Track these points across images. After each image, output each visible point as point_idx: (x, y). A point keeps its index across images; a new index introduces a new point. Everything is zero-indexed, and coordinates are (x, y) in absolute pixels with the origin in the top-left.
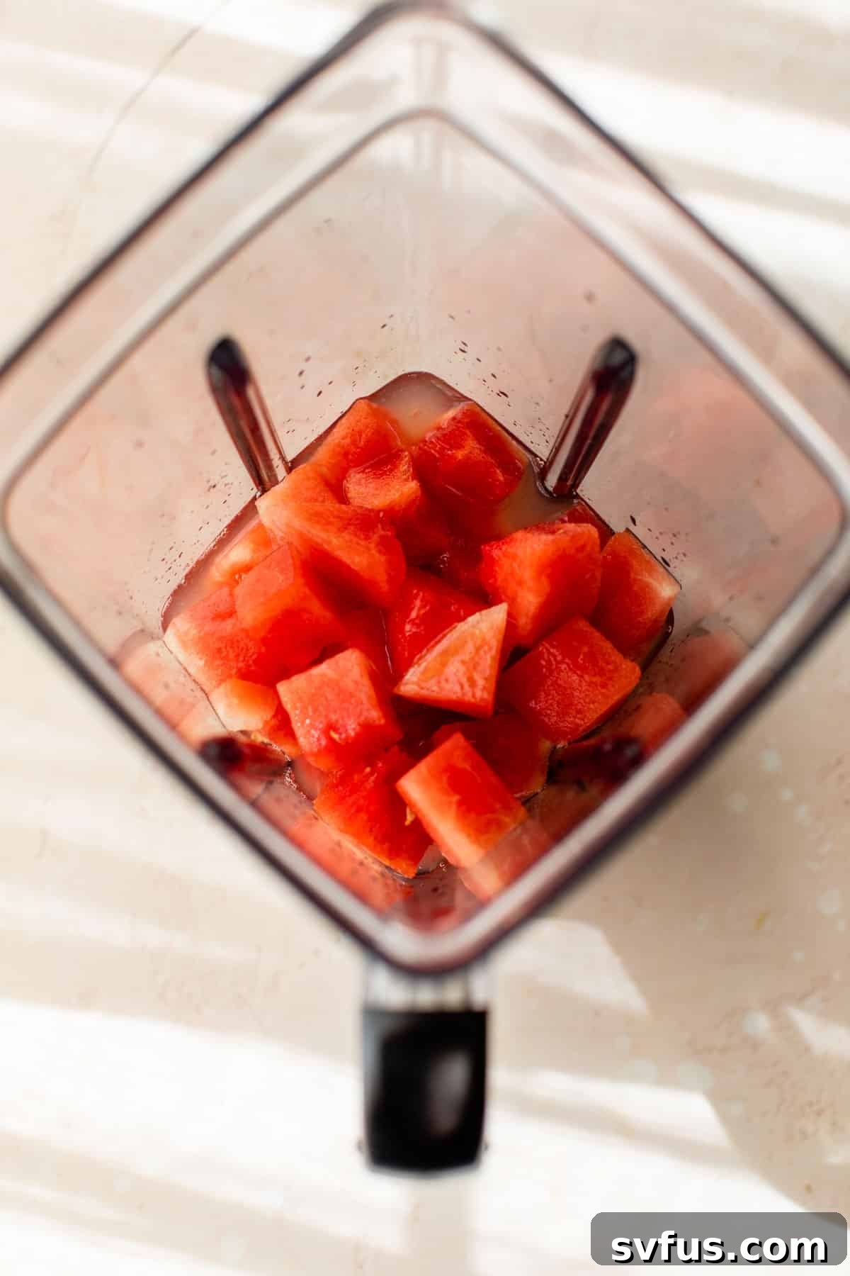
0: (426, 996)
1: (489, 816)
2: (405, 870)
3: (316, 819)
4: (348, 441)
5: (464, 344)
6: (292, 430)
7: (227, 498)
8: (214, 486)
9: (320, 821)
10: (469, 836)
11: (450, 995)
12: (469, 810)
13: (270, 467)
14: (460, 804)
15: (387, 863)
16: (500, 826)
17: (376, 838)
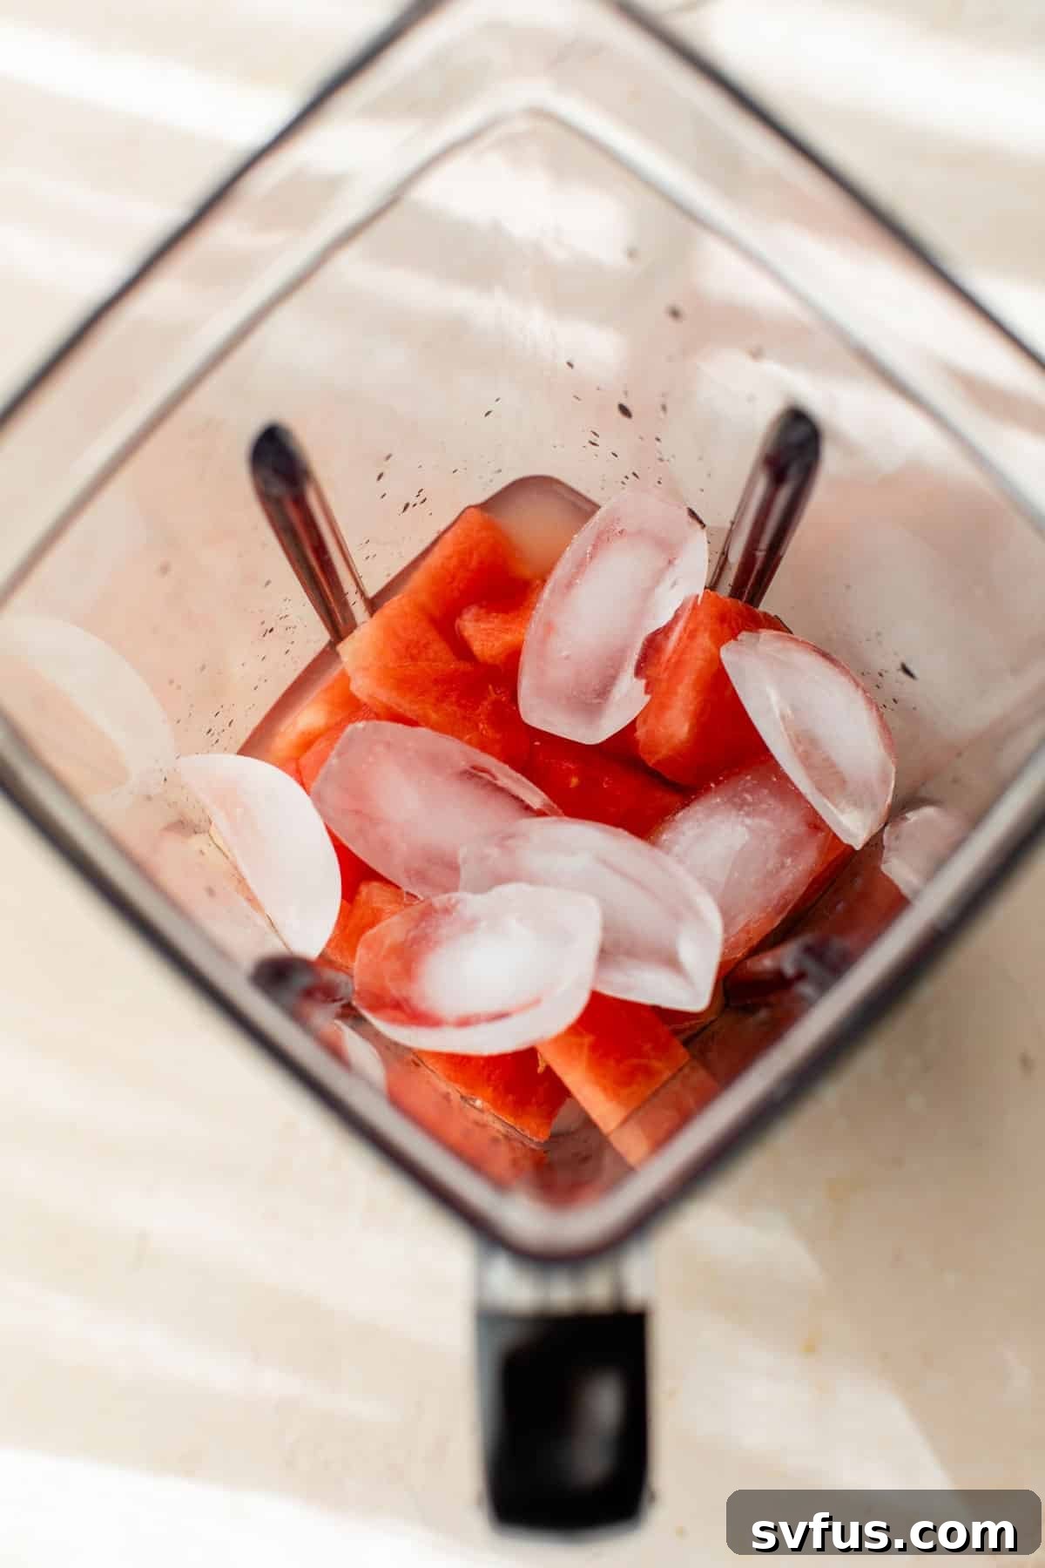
0: (562, 1294)
1: (635, 1061)
2: (533, 1133)
3: (417, 1065)
4: (454, 561)
5: (595, 434)
6: (371, 555)
7: (289, 647)
8: (271, 630)
9: (423, 1068)
10: (605, 1089)
11: (595, 1290)
12: (606, 1055)
13: (344, 605)
14: (594, 1048)
15: (510, 1121)
16: (649, 1073)
17: (495, 1089)
